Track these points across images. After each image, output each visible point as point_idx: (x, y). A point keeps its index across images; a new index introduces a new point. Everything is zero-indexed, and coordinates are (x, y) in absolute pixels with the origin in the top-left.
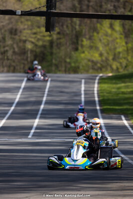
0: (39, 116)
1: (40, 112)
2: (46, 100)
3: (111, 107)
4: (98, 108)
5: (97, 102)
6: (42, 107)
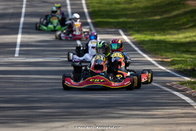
0: (20, 31)
1: (21, 26)
2: (25, 12)
3: (105, 20)
4: (89, 20)
5: (87, 14)
6: (22, 20)
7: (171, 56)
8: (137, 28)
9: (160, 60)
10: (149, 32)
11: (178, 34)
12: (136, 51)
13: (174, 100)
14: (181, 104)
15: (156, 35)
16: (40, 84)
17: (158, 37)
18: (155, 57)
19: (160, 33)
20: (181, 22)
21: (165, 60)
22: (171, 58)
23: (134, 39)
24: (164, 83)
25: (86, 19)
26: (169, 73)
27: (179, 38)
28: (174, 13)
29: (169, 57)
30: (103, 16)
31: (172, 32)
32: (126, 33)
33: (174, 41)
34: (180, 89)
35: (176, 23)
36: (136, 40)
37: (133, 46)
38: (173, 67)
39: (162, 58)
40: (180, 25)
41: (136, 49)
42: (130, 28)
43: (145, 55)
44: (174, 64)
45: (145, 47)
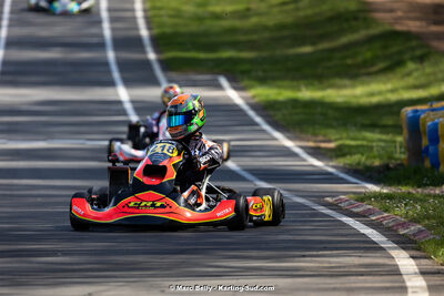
2: (8, 37)
4: (152, 56)
5: (147, 41)
6: (0, 54)
7: (338, 136)
8: (260, 74)
9: (311, 144)
10: (286, 83)
11: (353, 86)
12: (256, 124)
13: (342, 235)
14: (357, 245)
15: (303, 89)
16: (39, 199)
17: (306, 94)
18: (301, 139)
19: (312, 85)
20: (359, 59)
21: (323, 145)
22: (336, 140)
23: (254, 97)
24: (319, 198)
25: (144, 52)
26: (331, 174)
27: (355, 96)
28: (345, 40)
29: (333, 138)
30: (182, 46)
31: (338, 81)
32: (235, 85)
33: (345, 102)
34: (355, 210)
35: (349, 61)
36: (256, 100)
37: (251, 113)
38: (341, 162)
39: (315, 141)
40: (358, 66)
41: (258, 119)
42: (244, 73)
43: (277, 135)
44: (344, 155)
45: (279, 116)
